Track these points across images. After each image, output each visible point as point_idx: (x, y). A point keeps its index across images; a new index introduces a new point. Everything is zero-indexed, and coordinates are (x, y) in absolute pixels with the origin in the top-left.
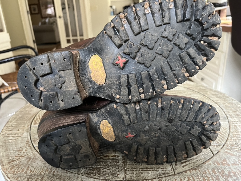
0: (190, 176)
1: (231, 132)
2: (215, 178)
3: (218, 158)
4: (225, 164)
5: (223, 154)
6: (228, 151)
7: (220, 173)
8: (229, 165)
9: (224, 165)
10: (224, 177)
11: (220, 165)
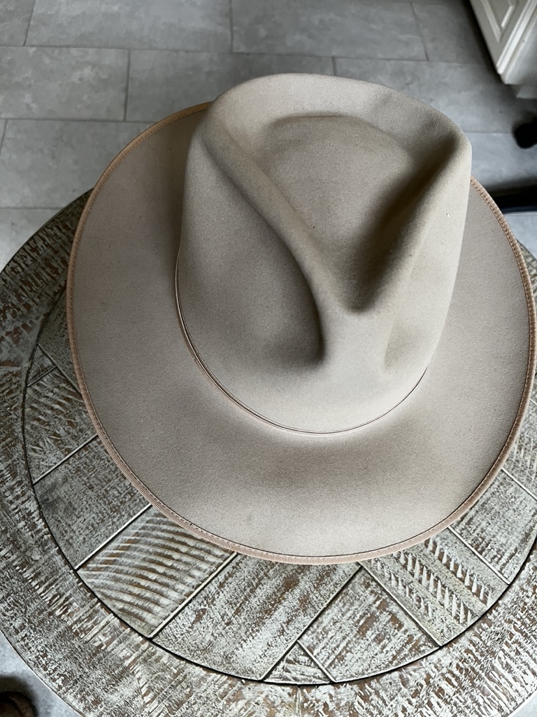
0: (57, 278)
1: (21, 442)
2: (23, 296)
3: (29, 339)
4: (15, 334)
5: (23, 355)
6: (15, 369)
7: (19, 309)
8: (8, 334)
9: (16, 329)
10: (10, 305)
11: (23, 326)
